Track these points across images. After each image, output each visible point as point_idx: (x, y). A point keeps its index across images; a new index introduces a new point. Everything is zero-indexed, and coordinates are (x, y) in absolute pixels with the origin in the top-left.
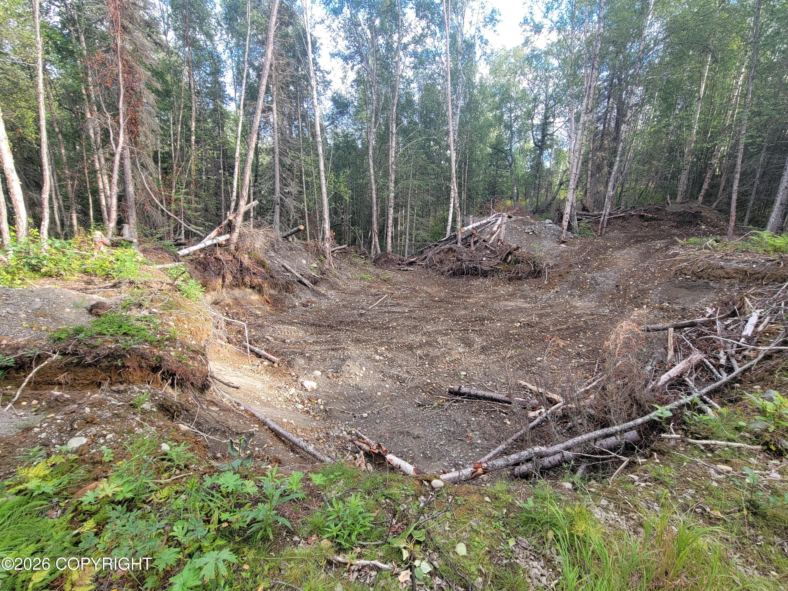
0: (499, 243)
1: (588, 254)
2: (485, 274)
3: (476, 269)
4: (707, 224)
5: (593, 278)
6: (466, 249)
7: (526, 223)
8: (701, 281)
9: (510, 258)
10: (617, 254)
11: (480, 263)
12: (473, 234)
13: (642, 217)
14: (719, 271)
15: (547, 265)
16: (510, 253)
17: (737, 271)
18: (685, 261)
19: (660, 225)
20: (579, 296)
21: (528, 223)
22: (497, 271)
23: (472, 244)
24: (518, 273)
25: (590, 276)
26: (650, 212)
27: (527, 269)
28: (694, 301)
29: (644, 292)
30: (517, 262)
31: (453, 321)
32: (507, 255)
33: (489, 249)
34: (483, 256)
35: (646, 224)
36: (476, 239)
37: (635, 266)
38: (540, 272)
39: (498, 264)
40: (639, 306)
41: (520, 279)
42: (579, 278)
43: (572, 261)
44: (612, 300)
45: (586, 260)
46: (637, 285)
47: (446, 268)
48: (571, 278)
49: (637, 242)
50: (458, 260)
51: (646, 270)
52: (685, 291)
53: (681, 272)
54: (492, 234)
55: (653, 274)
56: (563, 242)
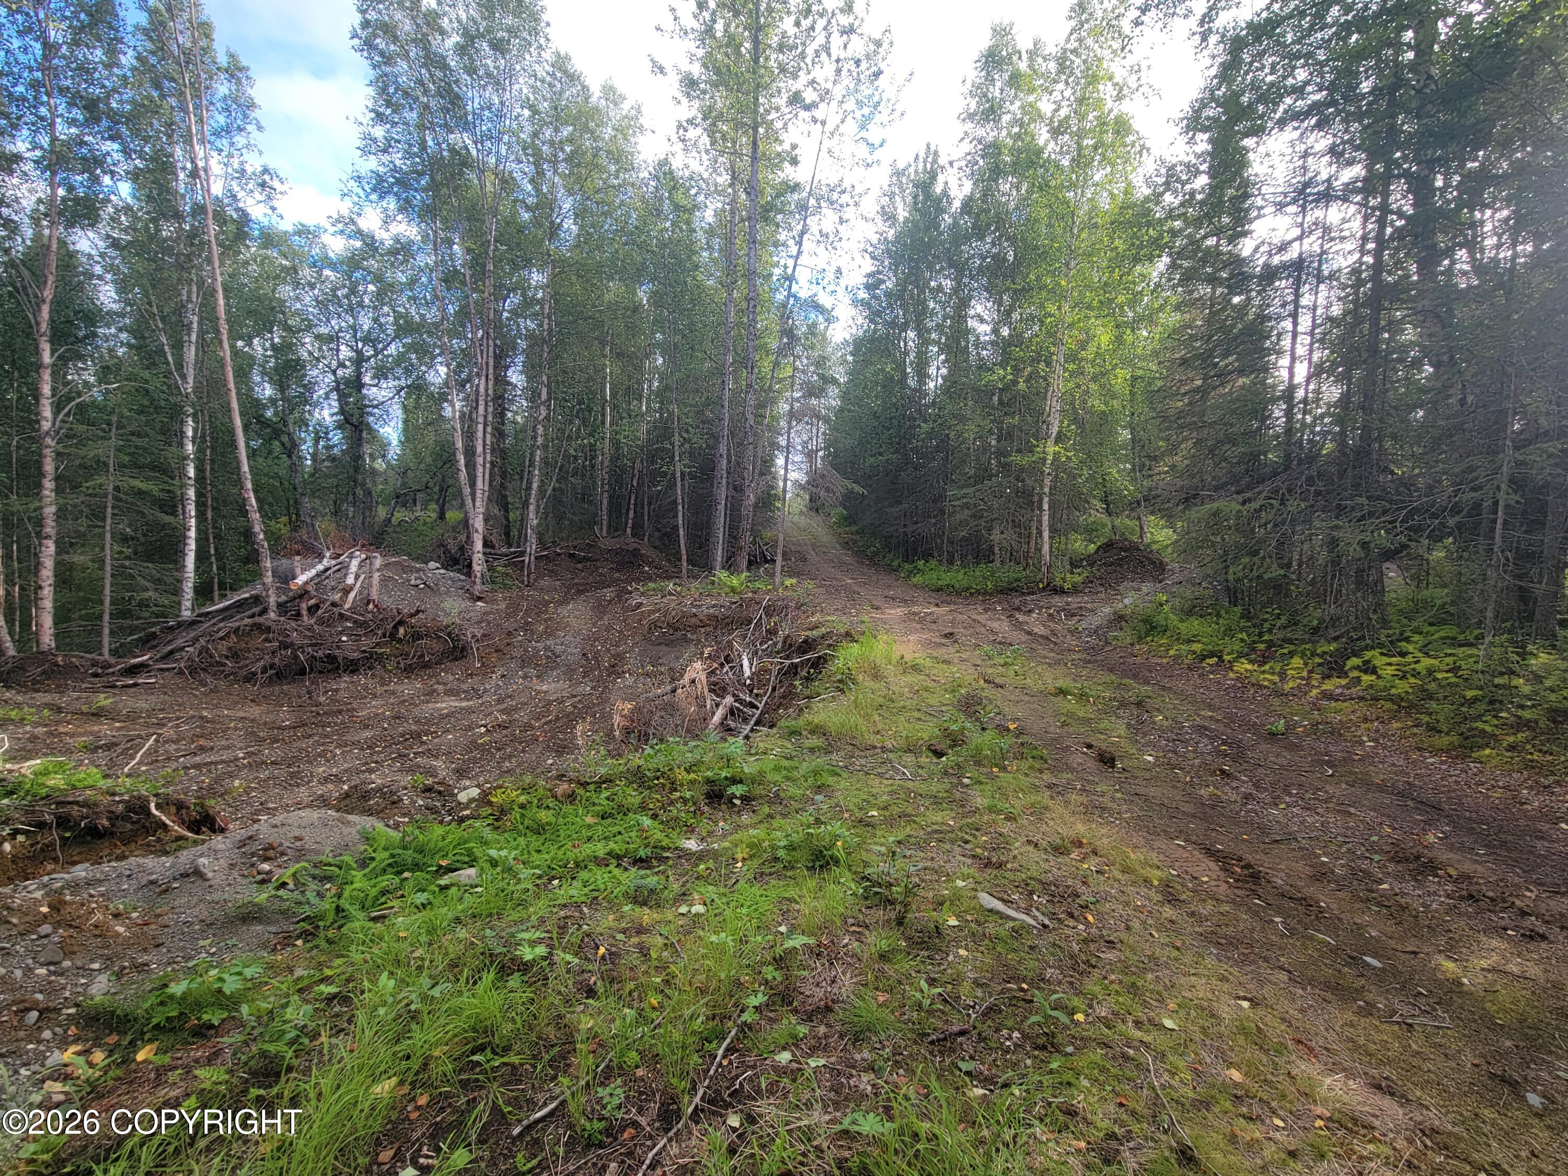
0: (371, 606)
1: (527, 613)
2: (353, 667)
3: (331, 659)
4: (649, 564)
5: (547, 648)
6: (293, 624)
7: (405, 569)
8: (679, 633)
9: (402, 631)
10: (564, 611)
11: (338, 647)
12: (307, 592)
13: (572, 556)
14: (694, 620)
15: (474, 636)
16: (401, 623)
17: (709, 617)
18: (654, 612)
19: (597, 568)
20: (538, 677)
21: (411, 570)
22: (380, 658)
23: (304, 612)
24: (422, 656)
25: (540, 645)
26: (581, 550)
27: (437, 646)
28: (677, 658)
29: (620, 657)
30: (417, 636)
31: (362, 749)
32: (396, 627)
33: (348, 619)
34: (341, 633)
35: (580, 566)
36: (313, 602)
37: (594, 625)
38: (463, 649)
39: (378, 644)
40: (620, 675)
41: (426, 666)
42: (526, 651)
43: (509, 625)
44: (585, 674)
45: (527, 623)
46: (608, 650)
47: (257, 667)
48: (517, 652)
49: (580, 592)
50: (284, 646)
51: (609, 628)
52: (663, 648)
53: (655, 625)
54: (347, 591)
55: (621, 632)
56: (479, 599)
